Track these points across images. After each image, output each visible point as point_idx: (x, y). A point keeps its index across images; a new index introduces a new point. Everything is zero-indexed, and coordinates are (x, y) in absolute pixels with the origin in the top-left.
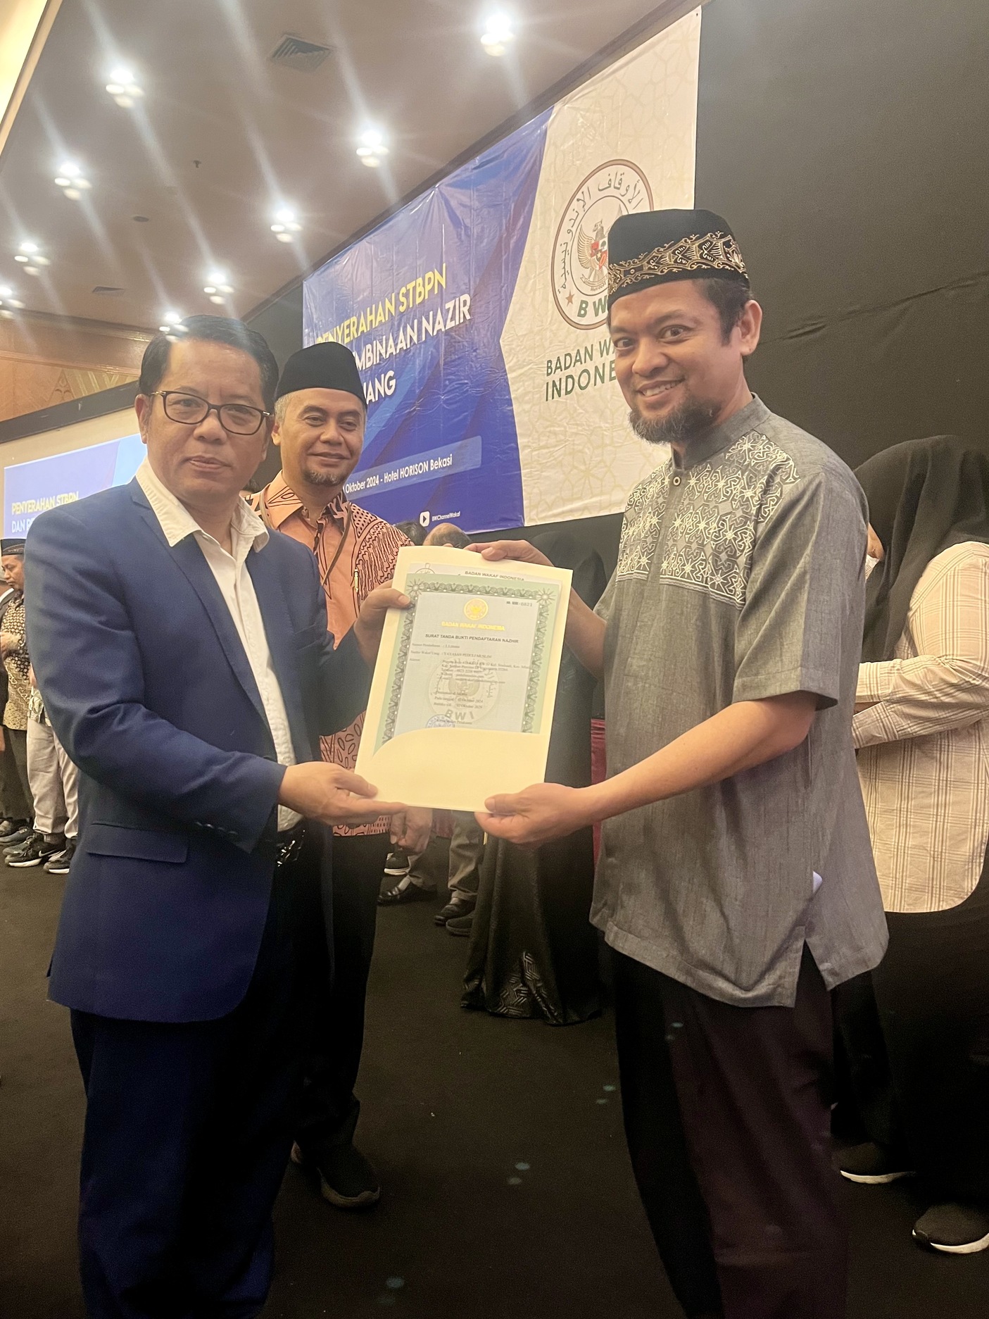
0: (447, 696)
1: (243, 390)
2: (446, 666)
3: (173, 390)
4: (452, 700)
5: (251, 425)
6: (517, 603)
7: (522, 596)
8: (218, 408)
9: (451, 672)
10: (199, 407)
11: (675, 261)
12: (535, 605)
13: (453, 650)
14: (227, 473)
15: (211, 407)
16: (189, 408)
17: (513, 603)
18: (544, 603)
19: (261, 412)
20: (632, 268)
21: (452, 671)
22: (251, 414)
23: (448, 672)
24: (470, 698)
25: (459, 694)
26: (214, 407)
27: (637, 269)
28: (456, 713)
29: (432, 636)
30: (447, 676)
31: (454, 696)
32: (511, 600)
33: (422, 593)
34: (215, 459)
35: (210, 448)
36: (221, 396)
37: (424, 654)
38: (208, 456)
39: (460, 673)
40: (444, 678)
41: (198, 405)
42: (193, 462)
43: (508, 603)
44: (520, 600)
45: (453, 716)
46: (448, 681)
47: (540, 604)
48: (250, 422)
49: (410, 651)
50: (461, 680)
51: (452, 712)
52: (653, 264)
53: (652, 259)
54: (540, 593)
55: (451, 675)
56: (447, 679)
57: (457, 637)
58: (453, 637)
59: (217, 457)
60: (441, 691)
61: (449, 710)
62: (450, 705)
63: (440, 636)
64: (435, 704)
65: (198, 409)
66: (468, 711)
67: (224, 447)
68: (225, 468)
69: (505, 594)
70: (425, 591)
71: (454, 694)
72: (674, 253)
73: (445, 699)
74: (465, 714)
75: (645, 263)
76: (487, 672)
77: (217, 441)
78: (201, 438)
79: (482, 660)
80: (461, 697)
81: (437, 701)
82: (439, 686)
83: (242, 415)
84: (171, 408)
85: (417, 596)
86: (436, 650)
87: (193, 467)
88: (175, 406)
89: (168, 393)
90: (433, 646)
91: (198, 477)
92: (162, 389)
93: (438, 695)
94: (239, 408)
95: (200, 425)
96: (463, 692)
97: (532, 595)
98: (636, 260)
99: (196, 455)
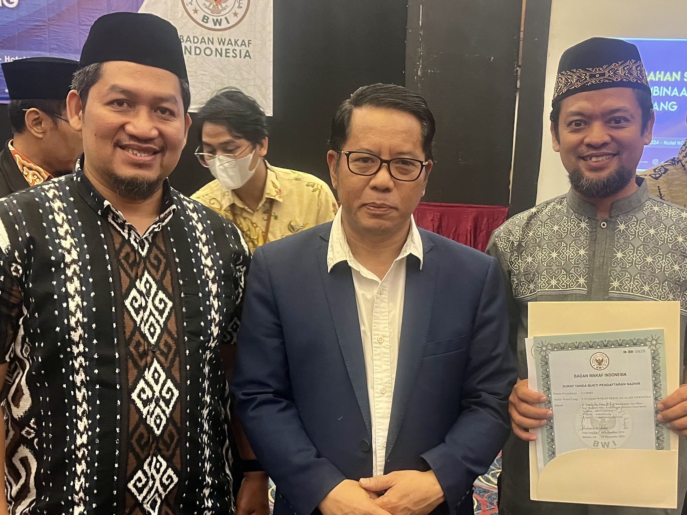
0: (592, 431)
1: (407, 147)
2: (585, 408)
3: (354, 151)
4: (596, 433)
5: (413, 173)
6: (632, 352)
7: (635, 344)
8: (388, 162)
9: (591, 413)
10: (374, 163)
11: (625, 74)
12: (647, 351)
13: (588, 396)
14: (394, 214)
15: (383, 161)
16: (366, 164)
17: (629, 352)
18: (654, 348)
19: (421, 162)
20: (598, 74)
21: (591, 411)
22: (413, 165)
23: (588, 413)
24: (611, 431)
25: (601, 428)
26: (385, 161)
27: (601, 75)
28: (602, 443)
29: (568, 386)
30: (588, 416)
31: (598, 431)
32: (627, 349)
33: (551, 352)
34: (385, 205)
35: (381, 195)
36: (390, 154)
37: (565, 401)
38: (378, 202)
39: (598, 413)
40: (586, 418)
41: (373, 161)
42: (368, 207)
43: (625, 352)
44: (633, 349)
45: (600, 444)
46: (590, 419)
47: (652, 350)
48: (413, 171)
49: (553, 400)
50: (599, 418)
51: (598, 442)
52: (612, 73)
53: (611, 70)
54: (649, 340)
55: (591, 414)
56: (589, 418)
57: (589, 386)
58: (586, 386)
59: (386, 203)
60: (586, 427)
61: (595, 441)
62: (596, 437)
63: (574, 386)
64: (584, 437)
65: (373, 164)
66: (610, 440)
67: (391, 193)
68: (392, 210)
69: (620, 345)
70: (553, 350)
71: (597, 429)
72: (624, 68)
73: (590, 433)
74: (609, 443)
75: (606, 72)
76: (619, 410)
77: (387, 190)
78: (375, 188)
79: (614, 401)
80: (603, 430)
81: (585, 435)
82: (583, 424)
83: (406, 167)
84: (353, 163)
85: (548, 355)
86: (574, 396)
87: (370, 211)
88: (357, 163)
89: (350, 153)
90: (571, 393)
91: (372, 218)
92: (345, 151)
93: (584, 431)
94: (405, 162)
95: (374, 176)
96: (603, 427)
97: (643, 343)
98: (601, 69)
99: (371, 201)
